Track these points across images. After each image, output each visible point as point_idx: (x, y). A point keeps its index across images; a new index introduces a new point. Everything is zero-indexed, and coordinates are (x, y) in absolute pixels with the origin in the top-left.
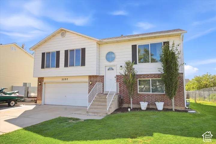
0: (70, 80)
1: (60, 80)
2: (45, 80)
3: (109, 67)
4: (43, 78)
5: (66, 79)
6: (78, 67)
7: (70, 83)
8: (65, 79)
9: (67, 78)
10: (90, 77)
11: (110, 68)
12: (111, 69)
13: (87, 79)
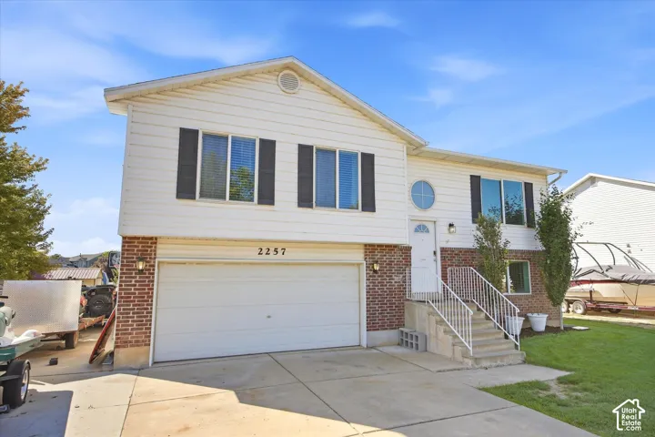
0: (291, 255)
1: (252, 254)
2: (162, 252)
3: (418, 223)
4: (156, 239)
5: (276, 250)
6: (345, 214)
7: (288, 264)
8: (272, 249)
9: (283, 246)
10: (370, 249)
11: (419, 226)
12: (421, 228)
13: (359, 256)
